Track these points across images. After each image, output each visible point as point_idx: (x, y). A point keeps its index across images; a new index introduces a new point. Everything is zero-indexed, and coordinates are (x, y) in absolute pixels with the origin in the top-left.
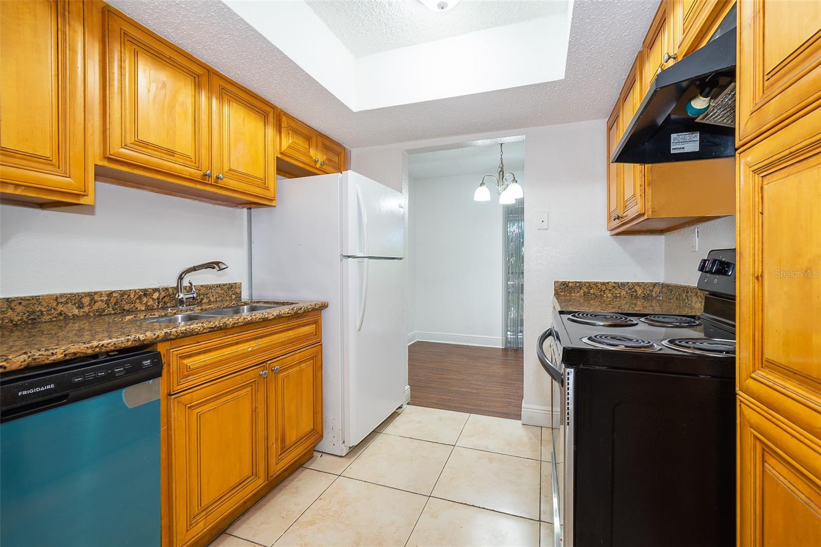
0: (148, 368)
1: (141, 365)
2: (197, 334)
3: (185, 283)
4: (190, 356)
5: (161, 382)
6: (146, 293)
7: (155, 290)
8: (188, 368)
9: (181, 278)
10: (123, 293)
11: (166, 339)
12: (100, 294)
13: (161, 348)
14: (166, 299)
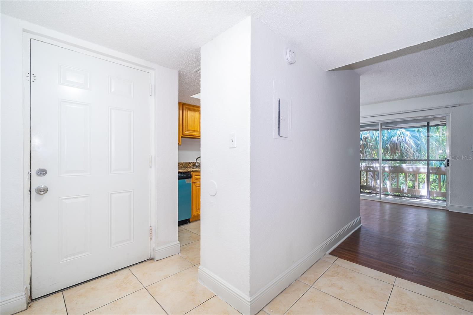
0: (189, 176)
1: (188, 175)
2: (198, 171)
3: (198, 161)
4: (196, 176)
5: (191, 179)
6: (190, 163)
7: (192, 163)
8: (196, 178)
9: (197, 160)
10: (185, 163)
11: (192, 171)
12: (181, 163)
13: (192, 173)
14: (194, 165)
